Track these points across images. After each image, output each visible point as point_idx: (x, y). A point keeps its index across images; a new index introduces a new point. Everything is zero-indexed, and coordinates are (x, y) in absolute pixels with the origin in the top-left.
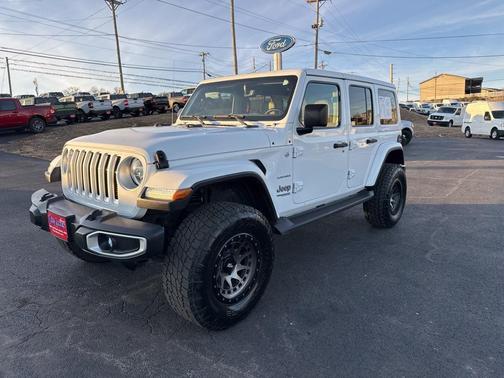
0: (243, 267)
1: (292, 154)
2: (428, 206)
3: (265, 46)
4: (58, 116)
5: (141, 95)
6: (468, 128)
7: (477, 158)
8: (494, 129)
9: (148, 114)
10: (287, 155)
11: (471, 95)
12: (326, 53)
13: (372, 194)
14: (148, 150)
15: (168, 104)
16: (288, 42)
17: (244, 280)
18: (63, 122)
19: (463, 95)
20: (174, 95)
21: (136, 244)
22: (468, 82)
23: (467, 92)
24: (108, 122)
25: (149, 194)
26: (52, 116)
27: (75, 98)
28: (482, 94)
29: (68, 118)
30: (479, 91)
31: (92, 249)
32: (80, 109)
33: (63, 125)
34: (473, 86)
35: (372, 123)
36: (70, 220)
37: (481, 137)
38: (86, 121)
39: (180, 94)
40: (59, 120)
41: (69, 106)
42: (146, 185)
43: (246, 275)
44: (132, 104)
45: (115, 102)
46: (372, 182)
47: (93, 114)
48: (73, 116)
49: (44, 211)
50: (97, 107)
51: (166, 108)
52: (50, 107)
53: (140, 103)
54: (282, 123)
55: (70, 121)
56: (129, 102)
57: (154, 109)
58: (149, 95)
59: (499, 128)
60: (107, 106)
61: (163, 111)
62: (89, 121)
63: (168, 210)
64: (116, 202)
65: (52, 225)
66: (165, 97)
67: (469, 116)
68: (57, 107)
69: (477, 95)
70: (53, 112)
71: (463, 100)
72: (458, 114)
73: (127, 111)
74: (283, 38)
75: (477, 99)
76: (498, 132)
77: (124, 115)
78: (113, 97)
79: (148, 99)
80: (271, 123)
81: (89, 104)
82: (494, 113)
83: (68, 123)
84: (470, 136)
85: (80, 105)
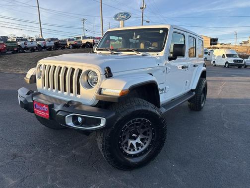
0: (144, 137)
1: (166, 71)
2: (212, 99)
3: (116, 17)
4: (8, 49)
5: (52, 39)
6: (214, 62)
7: (223, 76)
8: (227, 62)
9: (56, 50)
10: (164, 72)
11: (213, 46)
12: (147, 22)
13: (194, 93)
14: (101, 66)
15: (66, 45)
16: (127, 16)
17: (145, 144)
18: (10, 52)
19: (209, 46)
20: (69, 40)
21: (99, 122)
22: (212, 40)
23: (211, 44)
24: (35, 53)
25: (103, 92)
26: (4, 49)
27: (17, 39)
28: (218, 46)
29: (13, 50)
30: (216, 44)
31: (68, 124)
32: (19, 46)
33: (10, 54)
34: (214, 41)
35: (195, 56)
36: (51, 107)
37: (220, 66)
38: (23, 52)
39: (73, 40)
40: (8, 51)
41: (14, 44)
42: (101, 87)
43: (146, 141)
44: (48, 44)
45: (39, 43)
46: (194, 87)
47: (27, 48)
48: (16, 49)
49: (30, 101)
50: (29, 45)
51: (66, 47)
52: (3, 44)
53: (52, 43)
54: (162, 54)
55: (14, 52)
56: (47, 43)
57: (60, 47)
58: (57, 39)
59: (229, 62)
60: (35, 44)
61: (64, 48)
62: (24, 52)
63: (116, 101)
64: (79, 96)
65: (37, 109)
66: (65, 41)
67: (215, 56)
68: (7, 44)
69: (216, 46)
70: (5, 46)
71: (209, 48)
72: (209, 55)
73: (45, 47)
74: (125, 14)
75: (216, 48)
76: (229, 64)
77: (43, 50)
78: (37, 40)
79: (56, 41)
80: (155, 53)
81: (25, 43)
82: (226, 54)
83: (13, 53)
84: (215, 65)
85: (19, 43)
